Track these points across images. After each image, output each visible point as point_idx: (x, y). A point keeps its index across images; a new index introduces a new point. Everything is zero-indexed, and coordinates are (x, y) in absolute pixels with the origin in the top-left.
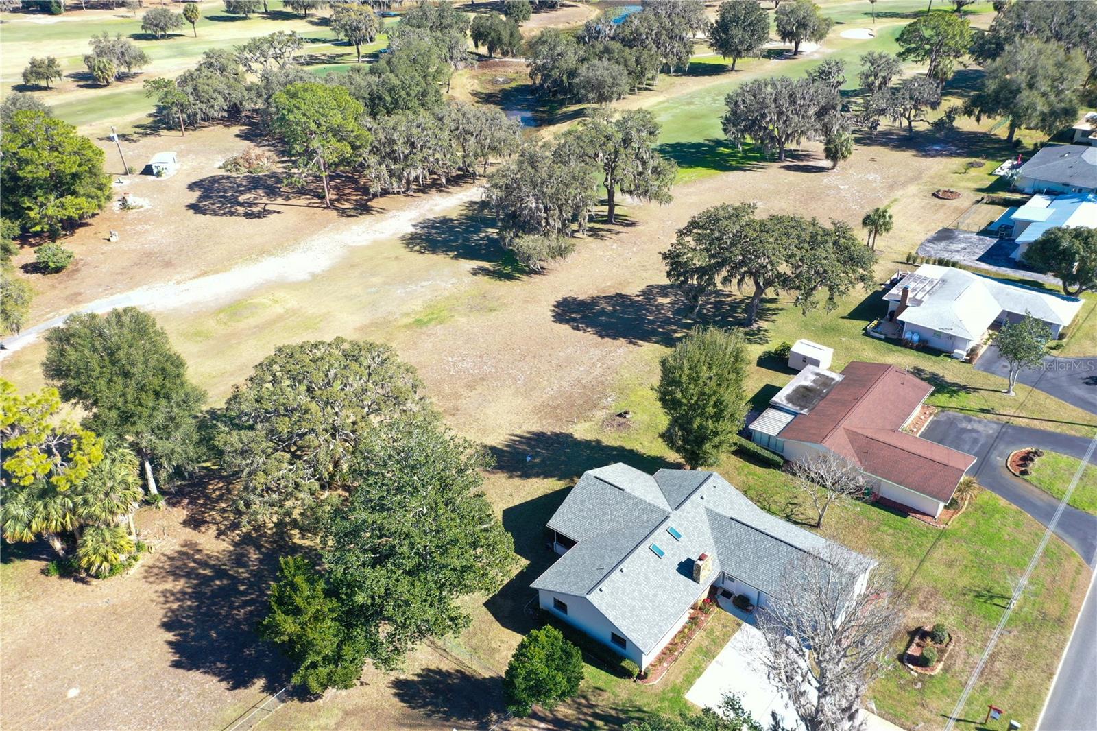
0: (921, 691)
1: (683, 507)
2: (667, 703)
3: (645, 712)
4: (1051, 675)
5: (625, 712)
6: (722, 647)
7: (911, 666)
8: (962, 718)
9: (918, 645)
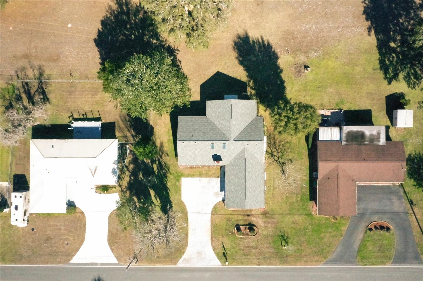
0: (228, 235)
1: (238, 142)
2: (176, 175)
3: (169, 171)
4: (259, 265)
5: (166, 166)
6: (206, 177)
7: (236, 229)
8: (225, 248)
9: (246, 228)
